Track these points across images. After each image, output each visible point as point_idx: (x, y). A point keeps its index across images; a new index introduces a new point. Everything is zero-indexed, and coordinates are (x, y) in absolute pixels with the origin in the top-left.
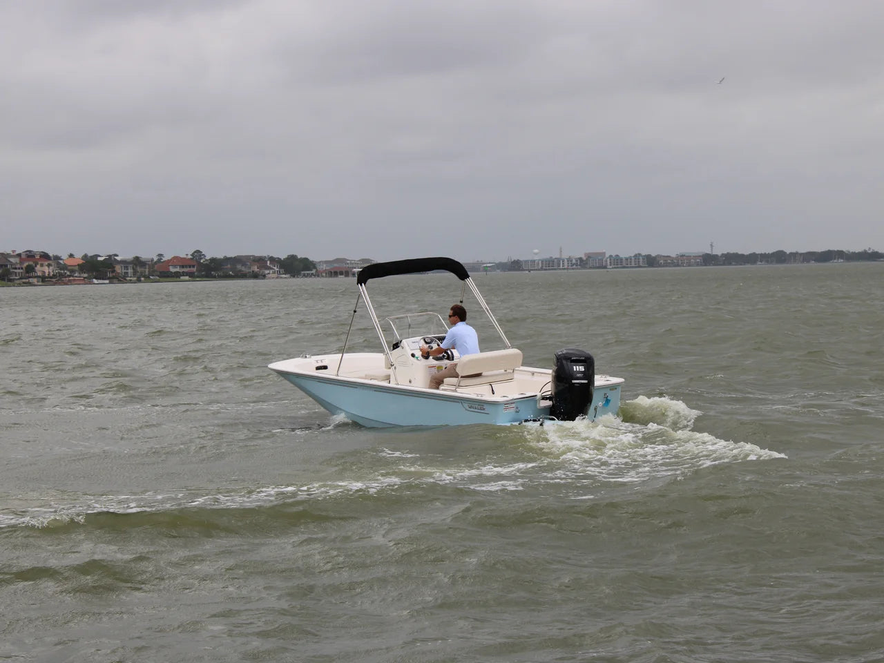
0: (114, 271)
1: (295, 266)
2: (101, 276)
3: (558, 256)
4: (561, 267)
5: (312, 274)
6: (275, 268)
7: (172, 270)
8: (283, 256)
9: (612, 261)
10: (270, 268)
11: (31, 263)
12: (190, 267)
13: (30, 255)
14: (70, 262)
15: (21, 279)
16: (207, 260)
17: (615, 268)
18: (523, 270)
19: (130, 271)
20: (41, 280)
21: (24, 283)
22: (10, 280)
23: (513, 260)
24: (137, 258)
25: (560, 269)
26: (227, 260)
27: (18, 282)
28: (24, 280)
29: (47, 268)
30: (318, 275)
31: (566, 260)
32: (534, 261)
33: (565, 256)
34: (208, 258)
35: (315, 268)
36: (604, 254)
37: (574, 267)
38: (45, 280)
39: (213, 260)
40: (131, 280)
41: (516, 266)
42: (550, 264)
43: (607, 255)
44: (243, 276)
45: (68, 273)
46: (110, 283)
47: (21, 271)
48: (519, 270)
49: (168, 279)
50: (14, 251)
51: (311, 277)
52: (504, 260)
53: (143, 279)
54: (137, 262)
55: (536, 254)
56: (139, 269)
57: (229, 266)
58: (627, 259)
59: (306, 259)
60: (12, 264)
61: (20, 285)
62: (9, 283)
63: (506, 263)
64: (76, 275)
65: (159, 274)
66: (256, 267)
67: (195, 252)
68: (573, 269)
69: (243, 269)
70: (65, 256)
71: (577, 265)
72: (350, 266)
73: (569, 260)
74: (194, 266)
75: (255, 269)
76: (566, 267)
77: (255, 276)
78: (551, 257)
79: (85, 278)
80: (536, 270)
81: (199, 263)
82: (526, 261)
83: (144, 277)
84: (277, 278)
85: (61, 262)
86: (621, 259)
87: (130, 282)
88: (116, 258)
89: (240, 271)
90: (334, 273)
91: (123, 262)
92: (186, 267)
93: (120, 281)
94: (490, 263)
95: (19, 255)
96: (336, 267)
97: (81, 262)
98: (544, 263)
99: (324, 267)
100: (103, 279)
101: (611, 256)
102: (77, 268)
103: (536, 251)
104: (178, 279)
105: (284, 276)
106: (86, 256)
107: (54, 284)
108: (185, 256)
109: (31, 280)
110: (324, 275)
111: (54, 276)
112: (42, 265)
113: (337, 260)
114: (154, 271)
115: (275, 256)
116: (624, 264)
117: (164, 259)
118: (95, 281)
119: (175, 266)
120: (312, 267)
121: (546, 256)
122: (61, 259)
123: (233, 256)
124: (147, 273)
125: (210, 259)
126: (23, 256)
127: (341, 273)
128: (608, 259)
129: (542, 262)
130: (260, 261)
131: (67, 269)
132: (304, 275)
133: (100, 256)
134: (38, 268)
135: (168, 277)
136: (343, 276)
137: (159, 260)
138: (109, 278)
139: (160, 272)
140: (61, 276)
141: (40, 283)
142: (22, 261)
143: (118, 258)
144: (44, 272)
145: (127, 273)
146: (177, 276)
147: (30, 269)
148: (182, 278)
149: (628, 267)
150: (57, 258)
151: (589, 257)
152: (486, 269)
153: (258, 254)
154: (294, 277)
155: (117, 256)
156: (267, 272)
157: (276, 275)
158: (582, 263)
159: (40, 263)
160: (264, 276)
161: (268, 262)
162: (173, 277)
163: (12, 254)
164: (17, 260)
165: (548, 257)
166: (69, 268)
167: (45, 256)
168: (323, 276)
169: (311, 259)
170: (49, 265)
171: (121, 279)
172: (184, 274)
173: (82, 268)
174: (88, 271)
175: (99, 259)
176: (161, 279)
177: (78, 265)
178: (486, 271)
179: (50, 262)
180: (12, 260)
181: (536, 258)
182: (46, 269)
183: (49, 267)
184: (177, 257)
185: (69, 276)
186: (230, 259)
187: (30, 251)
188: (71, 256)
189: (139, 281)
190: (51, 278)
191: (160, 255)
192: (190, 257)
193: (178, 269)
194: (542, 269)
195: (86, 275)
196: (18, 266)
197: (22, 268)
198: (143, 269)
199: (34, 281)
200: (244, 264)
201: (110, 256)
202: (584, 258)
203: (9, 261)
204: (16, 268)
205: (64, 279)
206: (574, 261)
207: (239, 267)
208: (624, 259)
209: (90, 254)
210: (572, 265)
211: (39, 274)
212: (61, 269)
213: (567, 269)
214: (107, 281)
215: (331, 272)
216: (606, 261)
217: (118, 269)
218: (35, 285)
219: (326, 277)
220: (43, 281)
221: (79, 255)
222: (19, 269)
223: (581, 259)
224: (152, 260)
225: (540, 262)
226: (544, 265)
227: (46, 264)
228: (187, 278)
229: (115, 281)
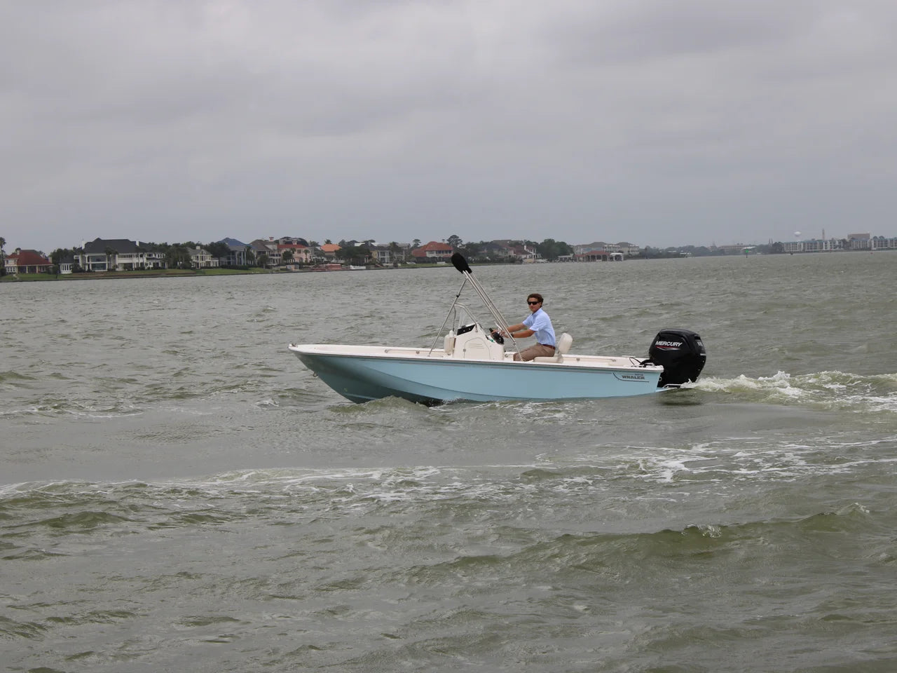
0: (370, 257)
1: (552, 251)
2: (357, 262)
3: (821, 238)
4: (824, 249)
5: (570, 258)
6: (532, 253)
7: (429, 255)
8: (540, 241)
9: (877, 244)
10: (526, 253)
11: (288, 250)
12: (446, 252)
13: (288, 242)
14: (327, 248)
15: (279, 265)
16: (463, 245)
17: (879, 250)
18: (785, 253)
19: (387, 257)
20: (298, 266)
21: (281, 270)
22: (268, 267)
23: (774, 243)
24: (394, 244)
25: (823, 251)
26: (483, 244)
27: (276, 268)
28: (282, 267)
29: (304, 254)
30: (575, 259)
31: (829, 242)
32: (796, 244)
33: (828, 238)
34: (464, 243)
35: (572, 252)
36: (868, 236)
37: (838, 249)
38: (302, 266)
39: (470, 245)
40: (387, 266)
41: (777, 248)
42: (812, 246)
43: (871, 237)
44: (500, 261)
45: (325, 260)
46: (366, 269)
47: (278, 257)
48: (780, 252)
49: (425, 265)
50: (271, 238)
51: (568, 261)
52: (766, 243)
53: (399, 265)
54: (394, 247)
55: (797, 236)
56: (395, 255)
57: (486, 251)
58: (892, 240)
59: (563, 243)
60: (270, 251)
61: (277, 272)
62: (267, 270)
63: (767, 246)
64: (333, 261)
65: (415, 259)
66: (512, 252)
67: (451, 237)
68: (836, 251)
69: (500, 254)
70: (322, 243)
71: (840, 247)
72: (608, 249)
73: (832, 241)
74: (450, 252)
75: (512, 253)
76: (829, 249)
77: (513, 261)
78: (813, 240)
79: (342, 264)
80: (798, 252)
81: (455, 248)
82: (788, 244)
83: (401, 262)
84: (534, 262)
85: (319, 248)
86: (886, 241)
87: (387, 267)
88: (373, 243)
89: (497, 256)
90: (592, 258)
91: (380, 248)
92: (443, 252)
93: (377, 267)
94: (750, 246)
95: (277, 242)
96: (592, 252)
97: (338, 248)
98: (806, 245)
99: (581, 251)
100: (360, 265)
101: (875, 237)
102: (334, 254)
103: (798, 233)
104: (434, 265)
105: (541, 260)
106: (342, 243)
107: (312, 270)
108: (441, 242)
109: (288, 267)
110: (581, 259)
111: (312, 263)
112: (299, 252)
113: (595, 244)
114: (411, 256)
115: (532, 241)
116: (889, 246)
117: (421, 245)
118: (352, 267)
119: (431, 252)
120: (569, 251)
121: (809, 238)
122: (319, 246)
123: (490, 241)
124: (404, 258)
125: (467, 245)
126: (281, 243)
127: (599, 257)
128: (873, 242)
129: (804, 244)
130: (517, 245)
131: (325, 256)
132: (561, 260)
133: (357, 242)
134: (296, 254)
135: (424, 262)
136: (601, 260)
137: (416, 246)
138: (364, 265)
139: (417, 258)
140: (319, 262)
141: (298, 270)
142: (280, 248)
143: (375, 244)
144: (301, 259)
145: (384, 259)
146: (433, 262)
147: (288, 256)
148: (439, 263)
149: (892, 249)
150: (314, 244)
151: (853, 238)
152: (746, 253)
153: (514, 238)
154: (551, 261)
155: (374, 241)
156: (523, 256)
157: (532, 260)
158: (845, 245)
159: (297, 249)
160: (521, 261)
161: (525, 247)
162: (429, 262)
163: (270, 240)
164: (275, 247)
165: (810, 239)
166: (326, 254)
167: (302, 243)
168: (580, 261)
169: (568, 244)
170: (306, 252)
171: (378, 265)
172: (440, 259)
173: (339, 254)
174: (345, 258)
175: (357, 245)
176: (418, 265)
177: (335, 251)
178: (746, 254)
179: (307, 248)
180: (270, 247)
181: (798, 240)
182: (303, 256)
183: (306, 254)
184: (434, 242)
185: (326, 263)
186: (487, 243)
187: (288, 238)
188: (328, 242)
189: (396, 266)
190: (309, 264)
191: (417, 241)
192: (448, 242)
193: (434, 255)
194: (804, 251)
195: (343, 262)
196: (276, 253)
197: (280, 255)
198: (400, 255)
199: (292, 267)
200: (500, 249)
201: (366, 242)
202: (848, 240)
203: (267, 248)
204: (274, 255)
205: (321, 265)
206: (837, 243)
207: (496, 252)
208: (889, 241)
209: (347, 240)
210: (835, 247)
211: (297, 260)
212: (318, 256)
213: (831, 251)
214: (364, 267)
215: (589, 257)
216: (871, 243)
217: (375, 254)
218: (292, 272)
219: (583, 261)
220: (300, 268)
221: (336, 241)
222: (277, 255)
223: (844, 241)
224: (409, 245)
225: (802, 245)
226: (806, 247)
227: (304, 249)
228: (444, 263)
229: (372, 267)
